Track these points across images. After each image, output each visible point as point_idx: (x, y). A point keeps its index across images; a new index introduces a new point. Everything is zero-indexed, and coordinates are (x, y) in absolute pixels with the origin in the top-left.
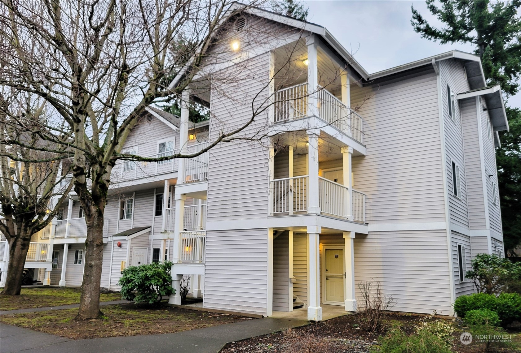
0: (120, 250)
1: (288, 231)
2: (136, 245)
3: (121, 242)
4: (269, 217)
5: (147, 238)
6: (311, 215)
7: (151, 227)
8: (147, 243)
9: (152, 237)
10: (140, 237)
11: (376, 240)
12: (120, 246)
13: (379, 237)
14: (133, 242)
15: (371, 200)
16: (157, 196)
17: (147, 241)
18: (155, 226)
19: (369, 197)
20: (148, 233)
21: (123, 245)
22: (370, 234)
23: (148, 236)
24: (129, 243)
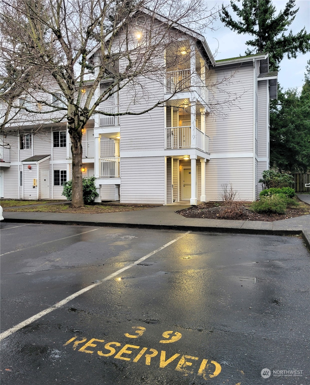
0: (30, 171)
1: (171, 158)
2: (43, 168)
3: (31, 166)
4: (165, 150)
5: (48, 163)
6: (193, 148)
7: (50, 155)
8: (48, 166)
9: (52, 162)
10: (44, 162)
11: (214, 163)
12: (30, 168)
13: (216, 161)
14: (40, 166)
15: (212, 140)
16: (54, 133)
17: (48, 165)
18: (54, 155)
19: (211, 138)
20: (49, 160)
21: (32, 168)
22: (211, 160)
23: (48, 161)
24: (38, 166)
